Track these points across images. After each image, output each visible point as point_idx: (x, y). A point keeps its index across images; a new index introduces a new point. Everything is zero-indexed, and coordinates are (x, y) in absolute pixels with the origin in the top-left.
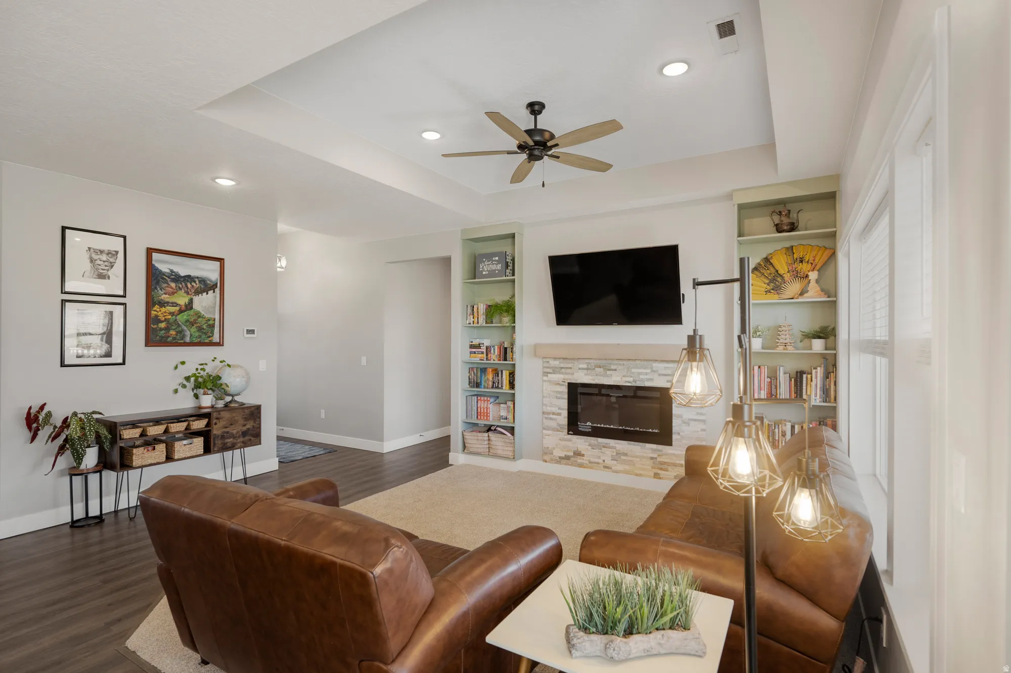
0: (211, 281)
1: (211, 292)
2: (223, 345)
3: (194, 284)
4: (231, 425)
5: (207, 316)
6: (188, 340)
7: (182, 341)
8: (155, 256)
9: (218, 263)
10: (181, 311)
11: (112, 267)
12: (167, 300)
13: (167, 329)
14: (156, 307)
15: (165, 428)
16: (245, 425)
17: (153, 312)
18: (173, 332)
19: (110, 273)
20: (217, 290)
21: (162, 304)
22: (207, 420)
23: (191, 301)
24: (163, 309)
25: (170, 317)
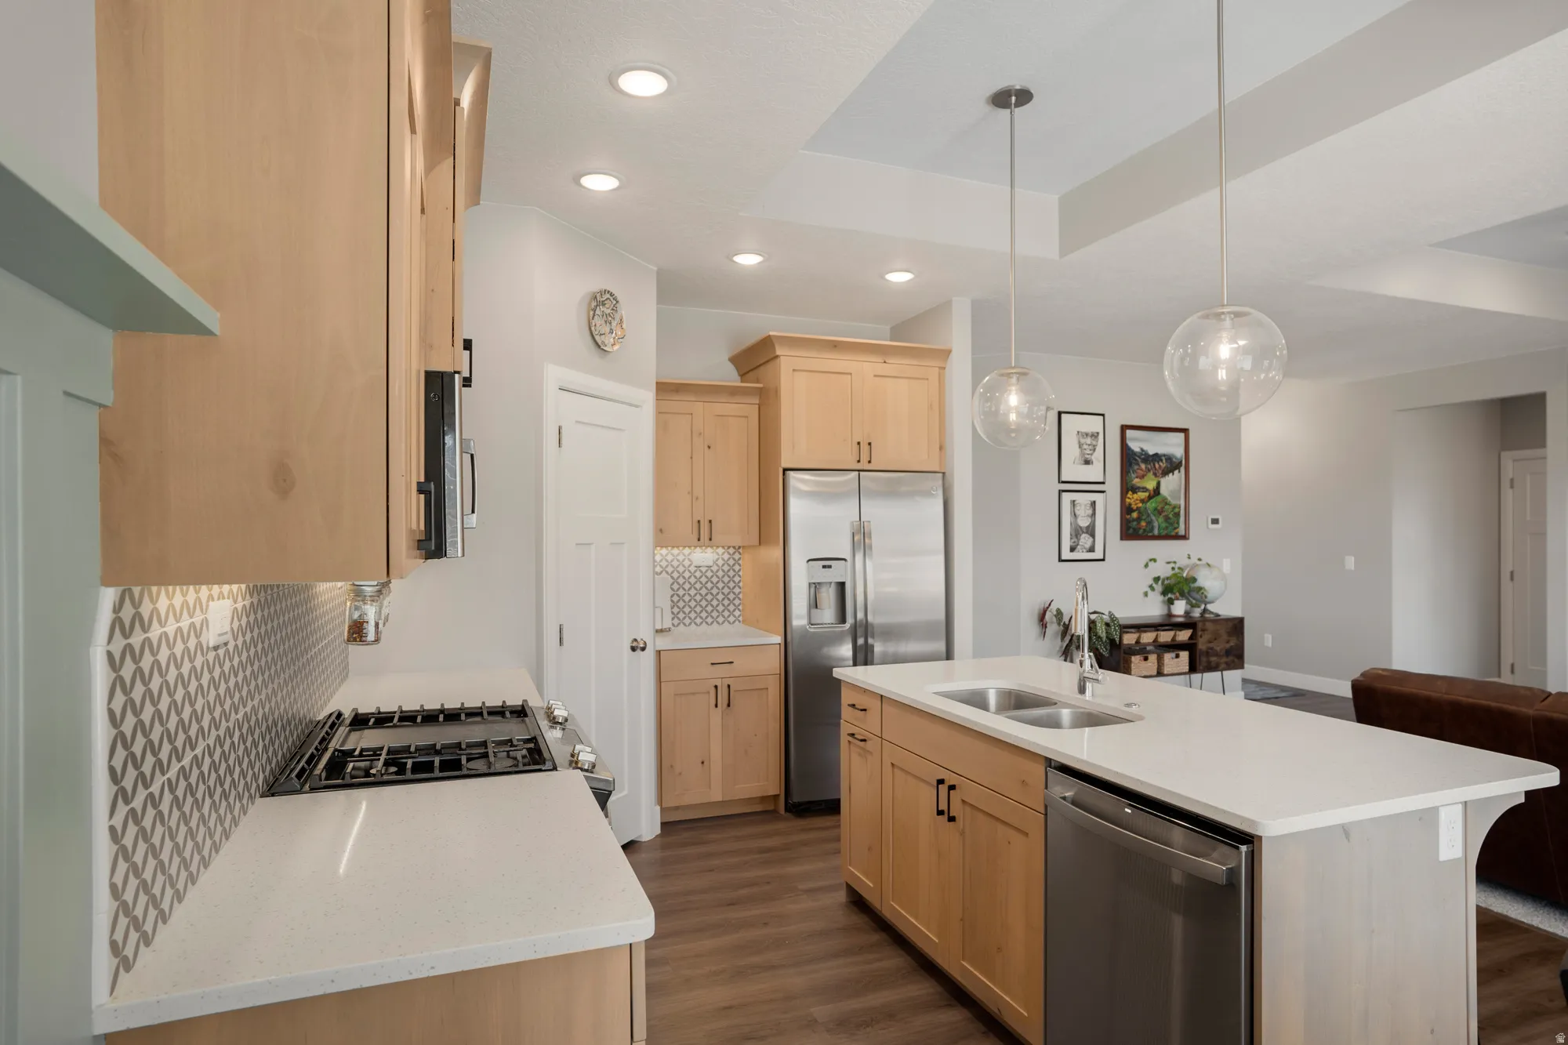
0: (1176, 458)
1: (1176, 472)
2: (1188, 539)
3: (1161, 464)
4: (1215, 639)
5: (1173, 502)
6: (1156, 532)
7: (1150, 534)
8: (1129, 433)
9: (1182, 435)
10: (1150, 498)
11: (1094, 450)
12: (1138, 485)
13: (1139, 519)
14: (1130, 495)
15: (1154, 637)
16: (1228, 642)
17: (1128, 500)
18: (1143, 524)
19: (1093, 457)
20: (1182, 469)
21: (1135, 490)
22: (1191, 631)
23: (1159, 484)
24: (1135, 496)
25: (1140, 505)
